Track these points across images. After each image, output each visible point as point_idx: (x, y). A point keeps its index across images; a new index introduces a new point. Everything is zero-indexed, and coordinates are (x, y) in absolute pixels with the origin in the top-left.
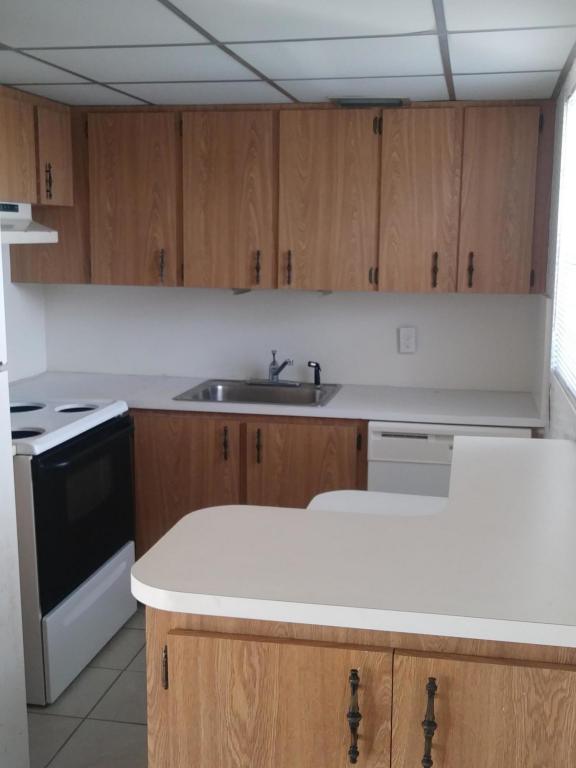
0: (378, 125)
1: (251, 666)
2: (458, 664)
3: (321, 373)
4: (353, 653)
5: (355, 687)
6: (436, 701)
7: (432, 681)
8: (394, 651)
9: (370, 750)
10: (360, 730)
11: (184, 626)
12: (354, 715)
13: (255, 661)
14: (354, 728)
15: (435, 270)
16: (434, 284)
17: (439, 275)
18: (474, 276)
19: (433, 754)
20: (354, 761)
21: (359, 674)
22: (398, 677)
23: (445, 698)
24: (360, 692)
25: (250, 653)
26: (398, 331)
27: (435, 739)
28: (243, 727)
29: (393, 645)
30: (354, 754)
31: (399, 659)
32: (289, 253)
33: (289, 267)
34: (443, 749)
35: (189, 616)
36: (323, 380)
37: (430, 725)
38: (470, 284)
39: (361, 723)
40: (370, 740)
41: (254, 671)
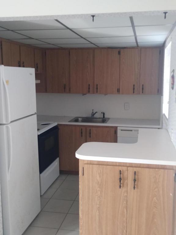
0: (119, 53)
1: (100, 170)
2: (140, 169)
3: (105, 115)
4: (120, 167)
5: (120, 173)
6: (136, 176)
7: (135, 172)
8: (128, 167)
9: (123, 186)
10: (121, 182)
11: (87, 163)
12: (120, 179)
13: (101, 169)
14: (120, 181)
15: (134, 89)
16: (134, 92)
17: (135, 90)
18: (144, 90)
19: (135, 186)
20: (120, 188)
21: (121, 171)
22: (129, 171)
23: (138, 175)
24: (121, 175)
25: (100, 168)
26: (125, 104)
27: (136, 183)
28: (99, 182)
29: (127, 166)
30: (120, 187)
31: (129, 168)
32: (97, 85)
33: (97, 88)
34: (137, 185)
35: (88, 161)
36: (105, 117)
37: (135, 180)
38: (143, 93)
39: (122, 181)
40: (123, 184)
41: (101, 171)
